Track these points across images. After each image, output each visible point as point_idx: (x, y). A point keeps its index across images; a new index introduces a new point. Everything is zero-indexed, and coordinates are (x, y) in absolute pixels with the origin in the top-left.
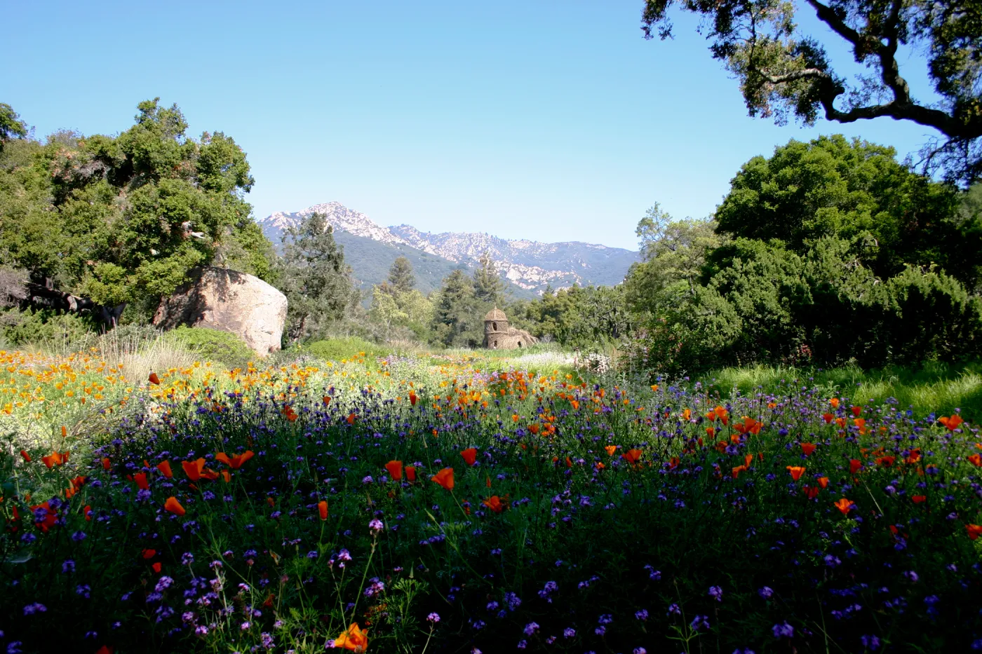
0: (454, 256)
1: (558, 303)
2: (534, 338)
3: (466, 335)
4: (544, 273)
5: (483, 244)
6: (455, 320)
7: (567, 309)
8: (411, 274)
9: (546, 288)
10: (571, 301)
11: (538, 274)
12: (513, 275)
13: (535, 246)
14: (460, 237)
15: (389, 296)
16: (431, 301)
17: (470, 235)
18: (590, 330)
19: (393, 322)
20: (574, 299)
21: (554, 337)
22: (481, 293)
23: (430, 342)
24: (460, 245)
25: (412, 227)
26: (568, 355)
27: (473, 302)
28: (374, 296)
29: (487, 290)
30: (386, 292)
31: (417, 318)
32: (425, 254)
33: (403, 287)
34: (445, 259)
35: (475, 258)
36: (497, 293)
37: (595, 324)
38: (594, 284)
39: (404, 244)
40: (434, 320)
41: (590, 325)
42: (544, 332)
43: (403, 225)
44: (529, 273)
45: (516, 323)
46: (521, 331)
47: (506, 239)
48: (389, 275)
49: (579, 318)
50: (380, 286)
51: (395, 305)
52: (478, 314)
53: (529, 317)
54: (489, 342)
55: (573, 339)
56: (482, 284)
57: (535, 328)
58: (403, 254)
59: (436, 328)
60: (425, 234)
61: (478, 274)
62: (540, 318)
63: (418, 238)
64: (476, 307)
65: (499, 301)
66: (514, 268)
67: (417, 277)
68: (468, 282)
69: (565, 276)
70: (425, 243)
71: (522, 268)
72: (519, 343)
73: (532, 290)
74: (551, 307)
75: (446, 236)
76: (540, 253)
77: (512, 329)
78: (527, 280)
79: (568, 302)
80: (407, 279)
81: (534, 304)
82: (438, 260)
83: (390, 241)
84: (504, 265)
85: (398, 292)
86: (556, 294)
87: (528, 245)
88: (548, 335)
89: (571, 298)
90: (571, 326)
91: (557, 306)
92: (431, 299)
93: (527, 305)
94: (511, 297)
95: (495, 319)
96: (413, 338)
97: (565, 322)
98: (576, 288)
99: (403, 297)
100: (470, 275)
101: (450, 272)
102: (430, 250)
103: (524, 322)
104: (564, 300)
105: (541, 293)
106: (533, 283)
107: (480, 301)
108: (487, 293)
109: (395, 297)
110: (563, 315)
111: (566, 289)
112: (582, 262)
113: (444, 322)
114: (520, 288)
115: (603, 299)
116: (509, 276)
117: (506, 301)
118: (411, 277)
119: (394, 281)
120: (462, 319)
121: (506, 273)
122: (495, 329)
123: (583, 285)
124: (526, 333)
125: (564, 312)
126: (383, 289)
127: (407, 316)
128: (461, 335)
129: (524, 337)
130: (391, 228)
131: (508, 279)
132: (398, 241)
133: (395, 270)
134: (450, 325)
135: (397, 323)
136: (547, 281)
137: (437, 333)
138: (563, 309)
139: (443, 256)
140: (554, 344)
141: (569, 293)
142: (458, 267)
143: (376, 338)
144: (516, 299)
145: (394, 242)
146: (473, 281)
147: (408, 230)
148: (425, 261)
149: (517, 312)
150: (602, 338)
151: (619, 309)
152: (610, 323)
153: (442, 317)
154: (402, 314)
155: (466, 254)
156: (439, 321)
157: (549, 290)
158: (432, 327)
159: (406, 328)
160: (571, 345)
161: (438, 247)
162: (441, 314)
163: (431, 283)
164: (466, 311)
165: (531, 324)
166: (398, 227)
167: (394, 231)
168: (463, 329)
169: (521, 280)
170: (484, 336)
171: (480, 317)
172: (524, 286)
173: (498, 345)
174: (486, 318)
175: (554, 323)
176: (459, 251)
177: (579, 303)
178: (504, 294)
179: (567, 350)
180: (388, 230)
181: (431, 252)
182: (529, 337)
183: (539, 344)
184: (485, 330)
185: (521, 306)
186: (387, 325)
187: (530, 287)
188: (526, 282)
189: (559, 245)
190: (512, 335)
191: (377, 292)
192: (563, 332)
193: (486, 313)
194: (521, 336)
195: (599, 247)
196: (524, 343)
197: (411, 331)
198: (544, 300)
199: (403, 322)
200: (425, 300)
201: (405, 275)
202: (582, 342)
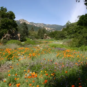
0: (39, 26)
4: (51, 29)
13: (49, 25)
32: (35, 26)
35: (42, 26)
42: (52, 37)
47: (46, 24)
60: (35, 23)
67: (34, 29)
84: (45, 27)
112: (56, 27)
126: (30, 31)
167: (31, 23)
169: (48, 29)
196: (49, 38)
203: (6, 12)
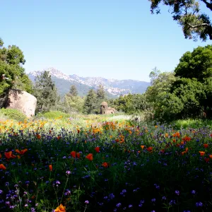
1: (124, 99)
2: (117, 111)
3: (95, 110)
4: (120, 90)
5: (100, 81)
6: (91, 105)
8: (77, 90)
11: (118, 90)
12: (110, 91)
13: (116, 81)
14: (92, 78)
15: (70, 98)
16: (83, 99)
17: (96, 78)
18: (135, 108)
19: (71, 106)
20: (129, 98)
21: (123, 111)
22: (99, 96)
23: (83, 112)
24: (92, 81)
25: (77, 75)
27: (97, 99)
28: (65, 98)
31: (79, 105)
32: (81, 84)
33: (74, 95)
35: (97, 85)
36: (105, 96)
38: (135, 93)
39: (74, 81)
40: (84, 105)
41: (135, 106)
42: (120, 109)
43: (74, 75)
44: (115, 90)
45: (111, 106)
46: (112, 108)
48: (70, 91)
49: (131, 104)
50: (66, 94)
51: (72, 101)
53: (115, 104)
54: (102, 112)
55: (129, 111)
56: (100, 94)
57: (117, 108)
58: (74, 84)
59: (85, 108)
60: (81, 78)
61: (98, 90)
62: (118, 104)
63: (79, 79)
64: (98, 101)
65: (105, 99)
66: (110, 88)
67: (79, 92)
69: (126, 91)
70: (81, 80)
71: (113, 88)
72: (112, 113)
73: (115, 95)
74: (122, 101)
75: (88, 78)
76: (118, 83)
77: (110, 108)
78: (114, 92)
81: (116, 100)
82: (85, 86)
83: (69, 80)
84: (107, 87)
85: (72, 96)
86: (123, 97)
93: (114, 100)
94: (109, 97)
95: (104, 105)
96: (78, 111)
97: (127, 106)
98: (130, 95)
99: (74, 98)
100: (95, 91)
101: (89, 90)
102: (83, 83)
103: (113, 106)
104: (126, 98)
105: (119, 96)
106: (116, 93)
107: (99, 99)
108: (101, 96)
109: (72, 98)
111: (127, 95)
112: (132, 86)
113: (88, 106)
115: (139, 98)
117: (107, 99)
119: (71, 93)
120: (93, 105)
121: (107, 90)
122: (104, 108)
123: (132, 94)
125: (126, 102)
126: (68, 95)
128: (93, 110)
129: (113, 110)
131: (108, 92)
133: (72, 89)
134: (90, 107)
136: (120, 92)
139: (87, 85)
140: (123, 113)
142: (92, 88)
143: (66, 111)
144: (111, 98)
145: (71, 80)
146: (96, 93)
148: (81, 86)
150: (139, 111)
151: (144, 101)
152: (141, 106)
154: (74, 103)
155: (94, 84)
156: (86, 106)
157: (121, 95)
159: (75, 108)
160: (129, 113)
161: (85, 82)
162: (86, 103)
163: (83, 93)
164: (95, 102)
165: (116, 106)
167: (71, 76)
168: (94, 108)
169: (112, 92)
170: (100, 110)
171: (99, 104)
172: (113, 94)
173: (105, 113)
175: (123, 106)
176: (92, 83)
177: (131, 99)
178: (107, 97)
179: (128, 115)
180: (69, 76)
182: (115, 110)
183: (118, 113)
184: (101, 108)
185: (112, 101)
186: (69, 107)
189: (125, 81)
191: (66, 96)
192: (126, 109)
193: (101, 103)
197: (77, 109)
198: (120, 99)
199: (74, 106)
200: (81, 99)
201: (75, 91)
202: (132, 112)
203: (2, 48)
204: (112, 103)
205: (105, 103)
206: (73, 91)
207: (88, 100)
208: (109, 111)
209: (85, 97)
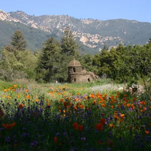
0: (48, 29)
1: (111, 55)
2: (97, 76)
3: (57, 75)
4: (102, 38)
5: (66, 22)
6: (51, 67)
7: (116, 59)
8: (25, 40)
9: (103, 47)
10: (118, 54)
11: (98, 39)
12: (83, 40)
13: (96, 22)
14: (52, 17)
15: (12, 53)
16: (36, 56)
17: (58, 16)
18: (129, 71)
19: (15, 68)
20: (120, 53)
21: (109, 76)
22: (65, 50)
23: (37, 80)
24: (51, 22)
25: (23, 12)
26: (119, 85)
27: (61, 56)
28: (3, 54)
29: (69, 49)
30: (10, 51)
31: (29, 66)
32: (32, 28)
33: (19, 48)
34: (43, 30)
35: (61, 30)
36: (75, 50)
37: (133, 67)
38: (131, 44)
39: (19, 22)
40: (38, 67)
41: (130, 68)
42: (103, 72)
43: (18, 11)
44: (93, 38)
45: (87, 68)
46: (90, 72)
47: (79, 19)
48: (11, 41)
49: (123, 64)
50: (6, 47)
51: (15, 58)
52: (64, 63)
53: (94, 64)
54: (71, 79)
55: (120, 76)
56: (66, 46)
57: (97, 71)
58: (18, 28)
59: (40, 71)
60: (31, 16)
61: (63, 40)
62: (100, 65)
63: (27, 19)
64: (63, 59)
65: (76, 55)
66: (84, 35)
67: (28, 43)
68: (57, 44)
69: (114, 39)
70: (32, 21)
71: (89, 36)
72: (89, 80)
73: (95, 48)
74: (107, 58)
75: (44, 17)
76: (99, 27)
77: (85, 71)
78: (92, 42)
79: (117, 55)
80: (22, 43)
81: (97, 56)
82: (39, 31)
83: (10, 20)
84: (78, 34)
85: (17, 51)
86: (109, 51)
87: (92, 22)
88: (105, 74)
89: (118, 53)
90: (118, 68)
91: (110, 57)
92: (37, 54)
93: (92, 57)
94: (83, 52)
95: (74, 65)
96: (27, 78)
97: (115, 67)
98: (121, 47)
99: (20, 54)
100: (59, 40)
101: (47, 39)
102: (34, 26)
103: (90, 67)
104: (114, 54)
105: (100, 50)
106: (95, 44)
107: (65, 55)
108: (69, 50)
109: (15, 54)
110: (114, 62)
111: (115, 47)
112: (123, 31)
113: (45, 68)
114: (88, 47)
115: (137, 53)
116: (81, 40)
117: (80, 55)
118: (24, 42)
119: (14, 44)
120: (55, 66)
121: (79, 38)
122: (75, 71)
123: (125, 45)
124: (92, 73)
125: (114, 61)
126: (9, 50)
127: (23, 65)
128: (54, 75)
129: (92, 76)
130: (10, 13)
131: (80, 42)
132: (15, 21)
133: (15, 38)
134: (48, 69)
135: (16, 69)
136: (103, 43)
137: (41, 74)
138: (113, 59)
139: (42, 29)
140: (109, 80)
141: (117, 50)
142: (51, 35)
143: (6, 78)
144: (86, 54)
145: (13, 21)
146: (60, 44)
147: (21, 14)
148: (31, 32)
149: (87, 61)
150: (137, 76)
151: (147, 58)
152: (142, 67)
153: (43, 65)
154: (19, 64)
155: (56, 28)
156: (42, 67)
157: (105, 48)
158: (37, 71)
159: (23, 72)
160: (119, 80)
161: (39, 24)
162: (42, 63)
163: (36, 45)
164: (57, 61)
165: (95, 68)
166: (15, 13)
167: (13, 15)
168: (56, 71)
169: (88, 42)
170: (68, 76)
171: (65, 65)
172: (90, 46)
173: (77, 81)
174: (70, 65)
175: (108, 67)
176: (52, 26)
177: (123, 55)
178: (79, 51)
179: (117, 83)
180: (9, 14)
181: (35, 27)
182: (94, 76)
183: (100, 80)
184: (69, 72)
185: (89, 58)
186: (11, 70)
187: (94, 46)
188: (91, 43)
189: (111, 21)
190: (84, 75)
191: (5, 51)
192: (114, 72)
193: (69, 62)
194: (89, 76)
195: (134, 22)
196: (91, 79)
197: (26, 74)
198: (102, 54)
199: (20, 68)
200: (33, 56)
201: (21, 41)
202: (126, 78)
204: (88, 63)
205: (75, 63)
206: (18, 41)
207: (45, 57)
208: (83, 77)
209: (40, 52)
